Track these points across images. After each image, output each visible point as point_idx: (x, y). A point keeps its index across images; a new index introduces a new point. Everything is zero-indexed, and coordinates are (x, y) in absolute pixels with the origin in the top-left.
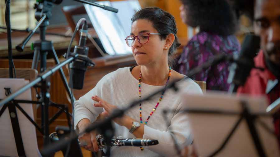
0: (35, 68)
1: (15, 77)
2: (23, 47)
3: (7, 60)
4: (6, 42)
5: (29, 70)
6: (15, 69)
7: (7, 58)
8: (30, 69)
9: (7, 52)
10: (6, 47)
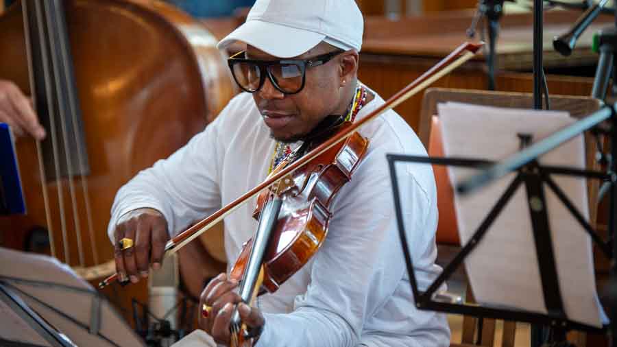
0: (599, 95)
1: (548, 108)
2: (571, 45)
3: (531, 77)
4: (529, 34)
5: (582, 101)
6: (550, 96)
7: (529, 71)
8: (586, 98)
9: (530, 58)
10: (530, 46)
